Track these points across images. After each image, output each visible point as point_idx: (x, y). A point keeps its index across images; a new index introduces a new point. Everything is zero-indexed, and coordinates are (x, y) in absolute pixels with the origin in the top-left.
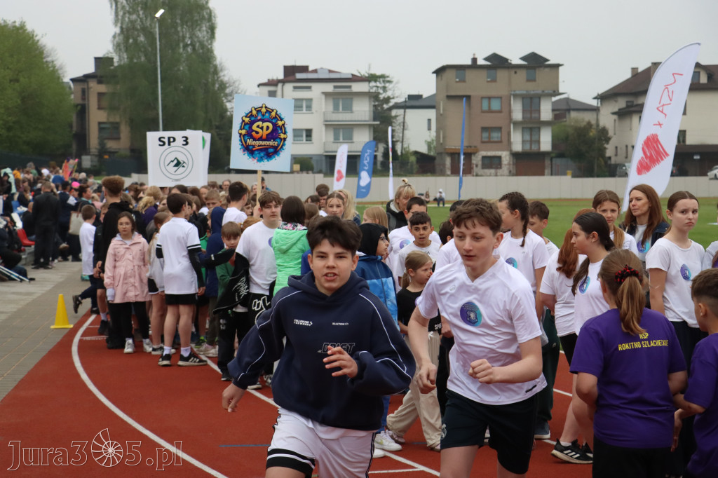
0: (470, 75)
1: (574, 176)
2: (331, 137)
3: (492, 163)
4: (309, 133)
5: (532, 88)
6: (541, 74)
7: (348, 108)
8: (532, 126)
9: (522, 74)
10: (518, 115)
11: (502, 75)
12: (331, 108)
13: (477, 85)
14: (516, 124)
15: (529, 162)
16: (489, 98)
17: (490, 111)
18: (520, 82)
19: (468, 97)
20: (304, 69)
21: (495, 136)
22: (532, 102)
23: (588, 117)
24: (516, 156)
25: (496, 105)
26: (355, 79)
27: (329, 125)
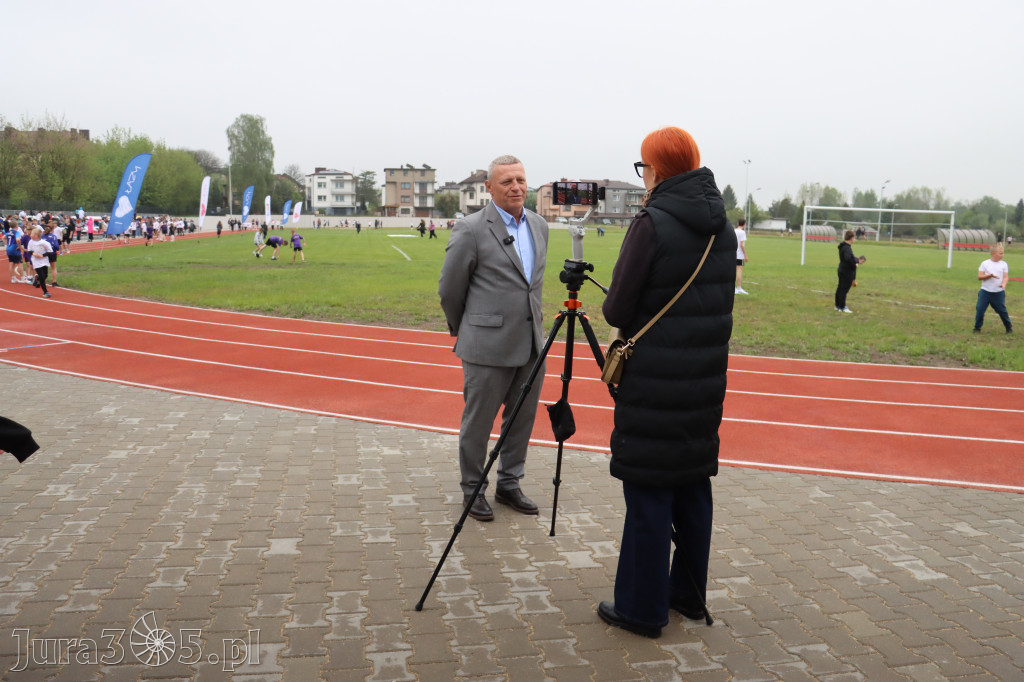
0: (395, 172)
1: (441, 218)
2: (334, 199)
3: (406, 211)
4: (325, 197)
5: (423, 179)
6: (427, 173)
7: (342, 186)
8: (423, 196)
9: (419, 173)
10: (417, 190)
11: (410, 173)
12: (334, 186)
13: (398, 177)
14: (416, 195)
15: (422, 211)
16: (405, 183)
17: (405, 189)
18: (418, 177)
19: (395, 183)
20: (324, 169)
21: (407, 200)
22: (423, 185)
23: (453, 192)
24: (416, 208)
25: (407, 186)
26: (346, 174)
27: (333, 195)
